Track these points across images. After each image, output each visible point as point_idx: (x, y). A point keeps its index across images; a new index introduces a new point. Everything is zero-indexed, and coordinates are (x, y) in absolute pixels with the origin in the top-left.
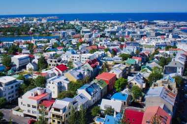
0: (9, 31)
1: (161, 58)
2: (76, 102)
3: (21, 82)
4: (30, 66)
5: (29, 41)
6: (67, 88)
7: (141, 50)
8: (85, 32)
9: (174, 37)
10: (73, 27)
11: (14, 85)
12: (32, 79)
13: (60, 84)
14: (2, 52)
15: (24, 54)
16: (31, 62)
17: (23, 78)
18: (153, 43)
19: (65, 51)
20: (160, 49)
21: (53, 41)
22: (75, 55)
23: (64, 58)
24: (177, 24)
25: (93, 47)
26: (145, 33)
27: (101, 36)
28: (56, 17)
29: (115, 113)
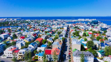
1: (58, 32)
2: (28, 49)
3: (5, 45)
4: (9, 38)
7: (52, 30)
8: (32, 24)
9: (63, 25)
10: (27, 22)
11: (1, 46)
12: (10, 43)
15: (6, 33)
16: (9, 36)
17: (6, 43)
18: (56, 27)
19: (24, 31)
20: (58, 29)
21: (19, 28)
23: (23, 34)
24: (64, 20)
25: (35, 29)
26: (54, 24)
27: (38, 25)
28: (20, 18)
29: (42, 52)
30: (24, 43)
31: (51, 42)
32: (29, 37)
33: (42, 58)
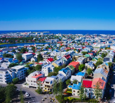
0: (21, 40)
1: (102, 53)
2: (58, 78)
3: (27, 68)
4: (33, 59)
5: (33, 45)
6: (53, 71)
7: (93, 49)
8: (64, 40)
9: (109, 43)
10: (57, 38)
11: (23, 70)
12: (34, 66)
13: (49, 68)
14: (17, 52)
15: (29, 52)
16: (33, 57)
17: (28, 66)
18: (99, 46)
19: (53, 50)
20: (103, 49)
21: (46, 45)
22: (58, 53)
23: (52, 54)
24: (111, 36)
25: (68, 48)
26: (95, 41)
27: (73, 42)
28: (48, 32)
29: (78, 82)
30: (52, 69)
31: (91, 68)
32: (60, 60)
33: (78, 92)
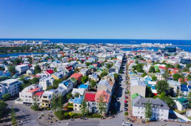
0: (15, 49)
1: (108, 64)
2: (58, 91)
3: (22, 82)
4: (29, 72)
6: (52, 84)
8: (67, 50)
9: (116, 52)
10: (59, 47)
11: (16, 84)
12: (30, 79)
13: (48, 81)
15: (25, 64)
16: (30, 69)
17: (23, 80)
18: (105, 56)
19: (53, 61)
21: (46, 56)
24: (118, 45)
25: (70, 59)
26: (101, 51)
27: (76, 52)
28: (48, 41)
29: (80, 96)
31: (95, 80)
33: (80, 106)
